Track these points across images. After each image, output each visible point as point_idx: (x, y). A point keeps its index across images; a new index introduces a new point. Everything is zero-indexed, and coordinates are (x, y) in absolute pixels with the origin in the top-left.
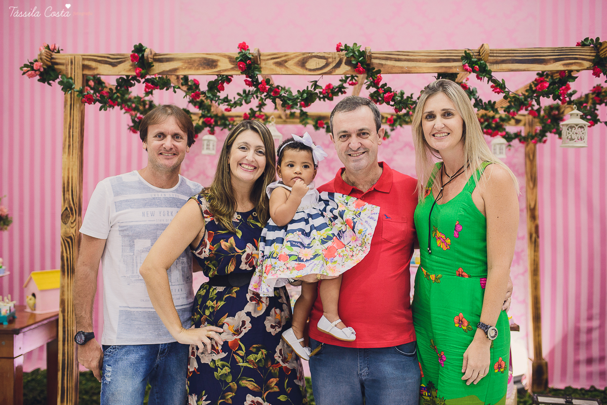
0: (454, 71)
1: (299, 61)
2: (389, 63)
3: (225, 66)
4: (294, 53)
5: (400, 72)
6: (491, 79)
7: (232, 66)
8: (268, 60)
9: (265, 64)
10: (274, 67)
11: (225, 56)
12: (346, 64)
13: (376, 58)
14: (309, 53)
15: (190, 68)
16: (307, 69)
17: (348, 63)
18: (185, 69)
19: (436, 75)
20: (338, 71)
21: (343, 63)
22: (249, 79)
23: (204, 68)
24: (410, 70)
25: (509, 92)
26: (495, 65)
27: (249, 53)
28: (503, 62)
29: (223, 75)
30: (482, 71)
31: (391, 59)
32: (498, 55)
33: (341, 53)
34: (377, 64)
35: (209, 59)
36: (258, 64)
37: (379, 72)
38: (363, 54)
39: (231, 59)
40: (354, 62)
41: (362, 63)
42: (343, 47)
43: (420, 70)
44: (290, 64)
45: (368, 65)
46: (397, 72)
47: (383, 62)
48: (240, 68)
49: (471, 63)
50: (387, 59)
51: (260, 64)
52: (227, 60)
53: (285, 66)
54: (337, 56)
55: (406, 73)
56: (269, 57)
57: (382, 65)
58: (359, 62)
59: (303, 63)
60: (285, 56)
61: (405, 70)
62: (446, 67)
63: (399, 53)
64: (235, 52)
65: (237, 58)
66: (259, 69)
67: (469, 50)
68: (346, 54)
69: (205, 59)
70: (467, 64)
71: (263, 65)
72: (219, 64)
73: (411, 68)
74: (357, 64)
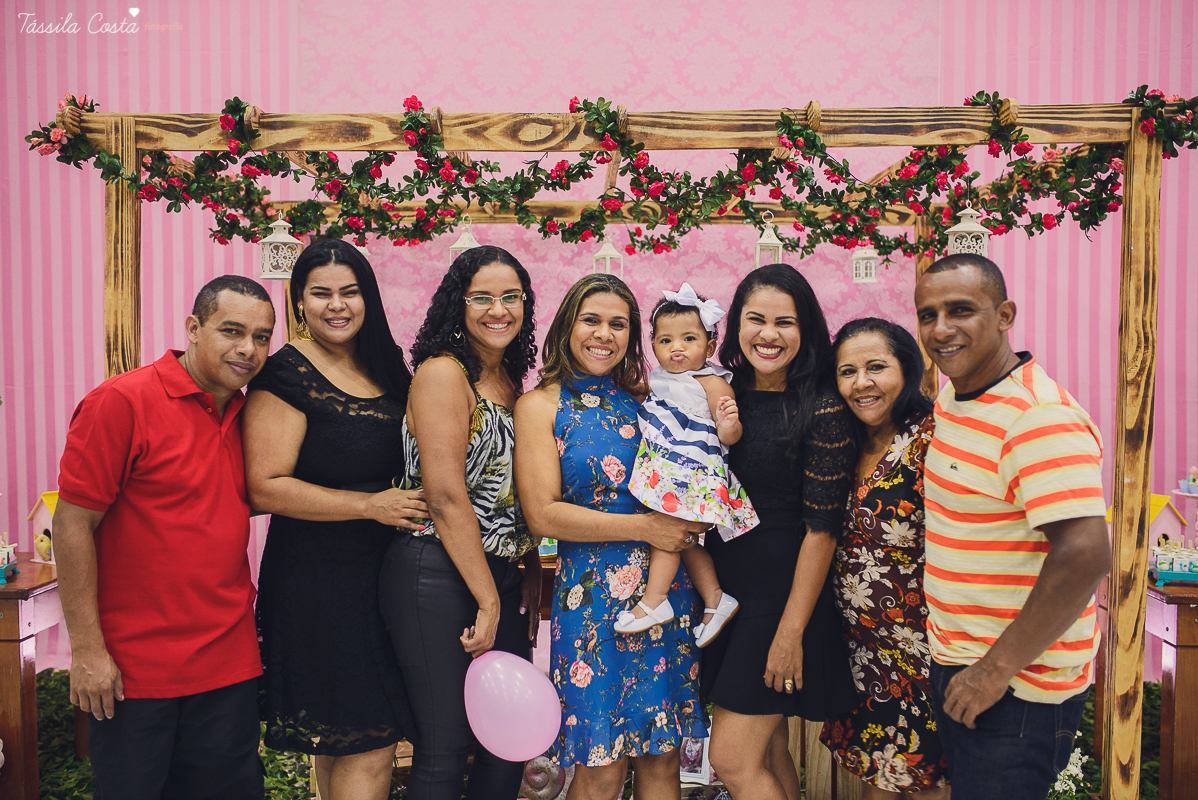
0: (765, 145)
1: (507, 128)
2: (658, 131)
3: (381, 135)
4: (499, 115)
5: (676, 146)
6: (824, 159)
7: (395, 136)
8: (455, 125)
9: (451, 133)
10: (465, 137)
11: (381, 119)
12: (585, 133)
13: (636, 123)
14: (525, 114)
15: (322, 140)
16: (520, 141)
17: (590, 131)
18: (314, 140)
19: (736, 151)
20: (573, 145)
21: (582, 132)
22: (422, 159)
23: (347, 140)
24: (693, 143)
25: (854, 180)
26: (832, 136)
27: (423, 115)
28: (845, 130)
29: (380, 151)
30: (812, 147)
31: (660, 125)
32: (836, 118)
33: (576, 114)
34: (637, 133)
35: (356, 124)
36: (438, 134)
37: (641, 146)
38: (613, 117)
39: (393, 125)
40: (598, 131)
41: (613, 132)
42: (580, 106)
43: (710, 143)
44: (491, 133)
45: (622, 136)
46: (671, 146)
47: (648, 130)
48: (407, 140)
49: (792, 134)
50: (654, 125)
51: (442, 132)
52: (386, 126)
53: (484, 137)
54: (571, 119)
55: (686, 149)
56: (457, 121)
57: (646, 134)
58: (607, 130)
59: (513, 132)
60: (484, 119)
61: (683, 143)
62: (752, 139)
63: (674, 115)
64: (398, 113)
65: (403, 124)
66: (440, 142)
67: (789, 110)
68: (586, 117)
69: (348, 124)
70: (785, 135)
71: (446, 134)
72: (372, 132)
73: (693, 140)
74: (604, 134)
